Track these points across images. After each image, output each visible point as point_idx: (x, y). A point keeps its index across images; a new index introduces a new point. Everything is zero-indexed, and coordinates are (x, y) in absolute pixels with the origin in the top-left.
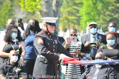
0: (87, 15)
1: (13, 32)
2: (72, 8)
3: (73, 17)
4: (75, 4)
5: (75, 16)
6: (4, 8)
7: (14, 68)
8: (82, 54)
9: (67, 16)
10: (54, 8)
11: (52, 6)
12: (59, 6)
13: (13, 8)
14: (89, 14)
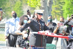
0: (67, 10)
1: (24, 19)
2: (58, 5)
3: (59, 11)
4: (60, 3)
5: (60, 10)
6: (17, 5)
7: (25, 42)
8: (67, 33)
9: (55, 10)
10: (48, 5)
11: (47, 4)
12: (51, 4)
13: (22, 5)
14: (68, 9)
